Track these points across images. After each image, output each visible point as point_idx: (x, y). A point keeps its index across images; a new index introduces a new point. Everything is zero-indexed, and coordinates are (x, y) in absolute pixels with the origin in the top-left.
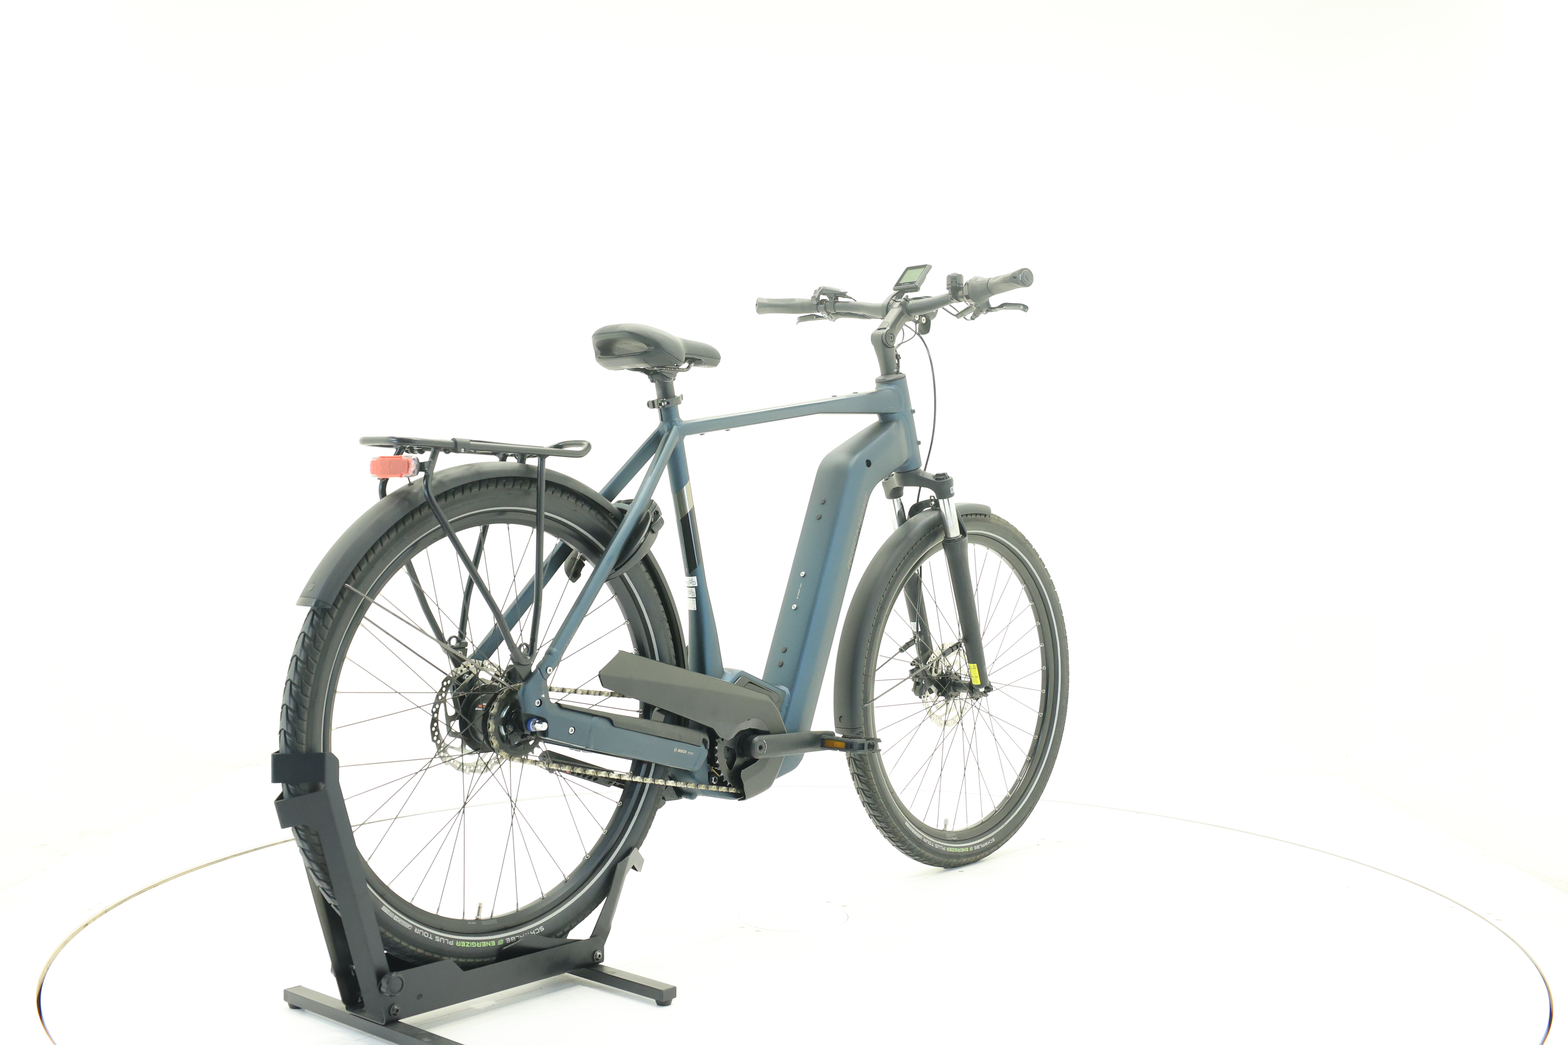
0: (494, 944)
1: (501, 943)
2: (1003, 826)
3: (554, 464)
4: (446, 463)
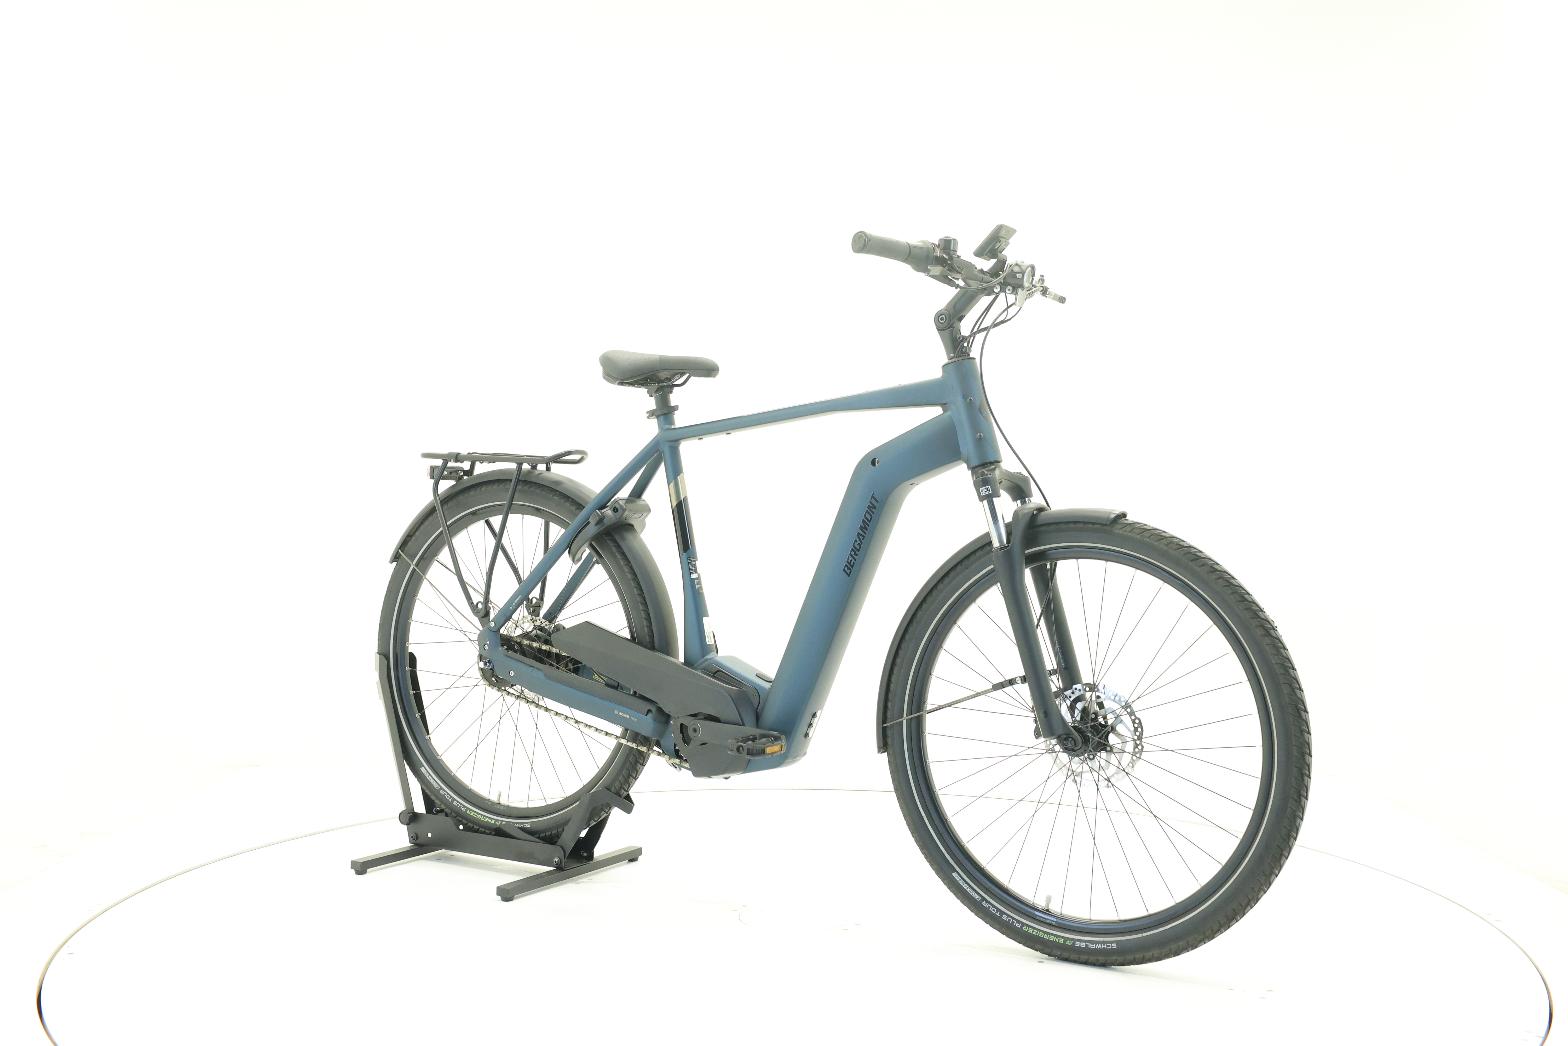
0: (493, 822)
1: (498, 823)
2: (1140, 935)
3: (557, 469)
4: (481, 469)
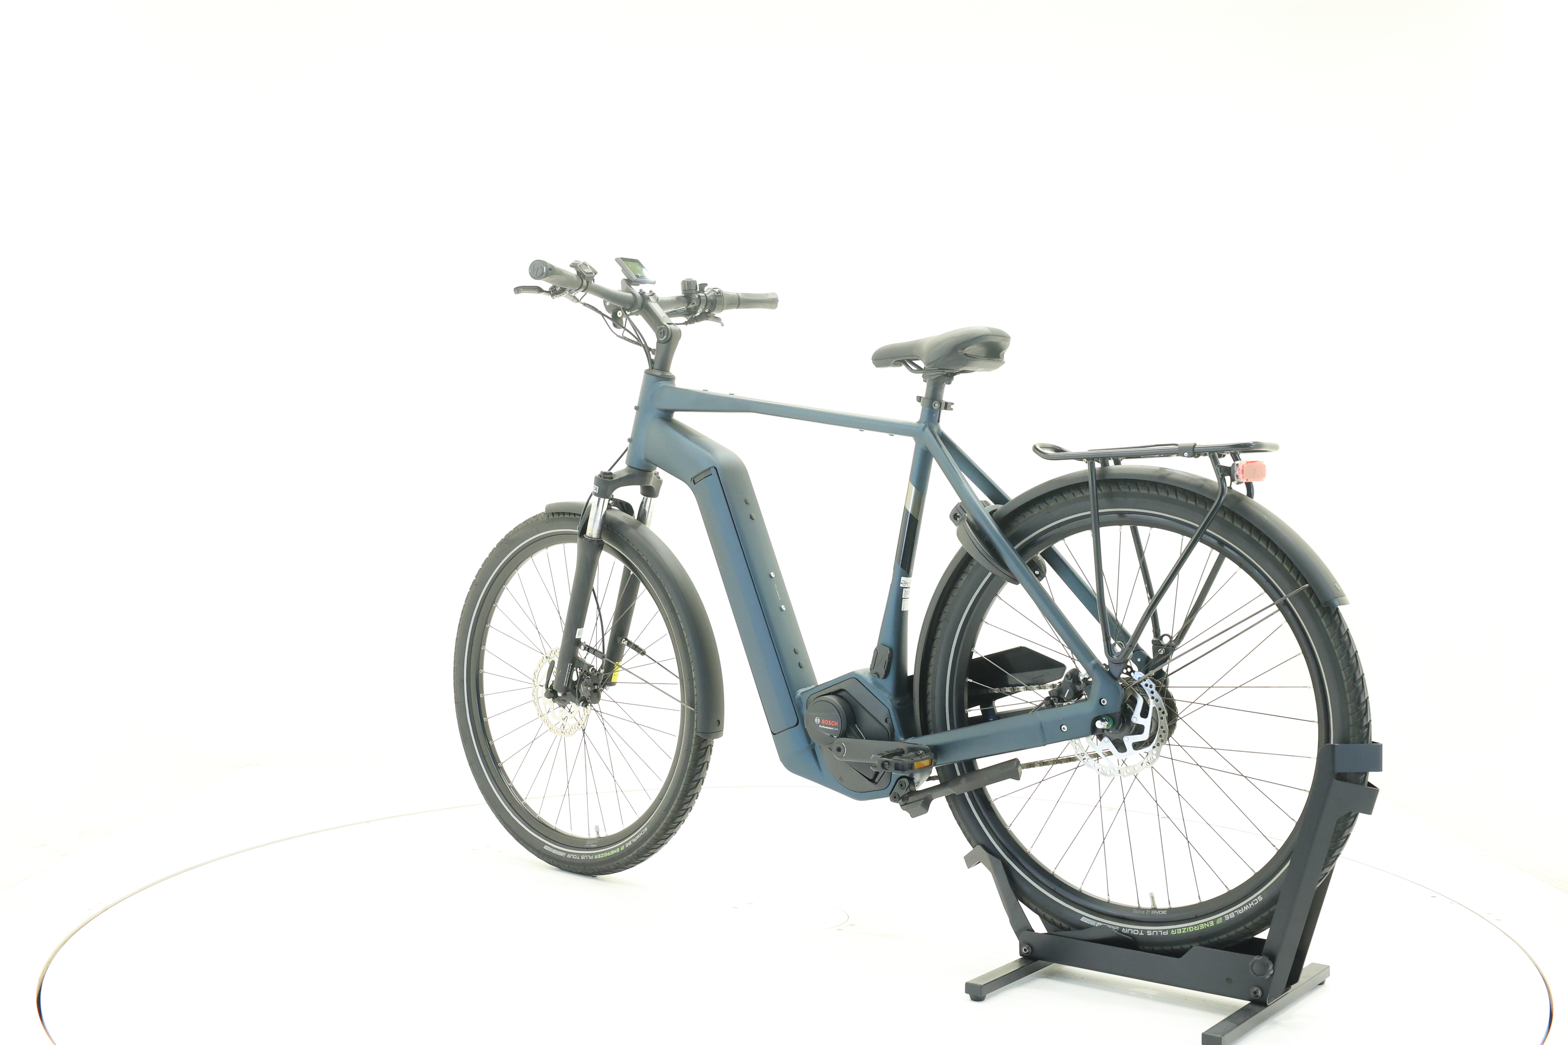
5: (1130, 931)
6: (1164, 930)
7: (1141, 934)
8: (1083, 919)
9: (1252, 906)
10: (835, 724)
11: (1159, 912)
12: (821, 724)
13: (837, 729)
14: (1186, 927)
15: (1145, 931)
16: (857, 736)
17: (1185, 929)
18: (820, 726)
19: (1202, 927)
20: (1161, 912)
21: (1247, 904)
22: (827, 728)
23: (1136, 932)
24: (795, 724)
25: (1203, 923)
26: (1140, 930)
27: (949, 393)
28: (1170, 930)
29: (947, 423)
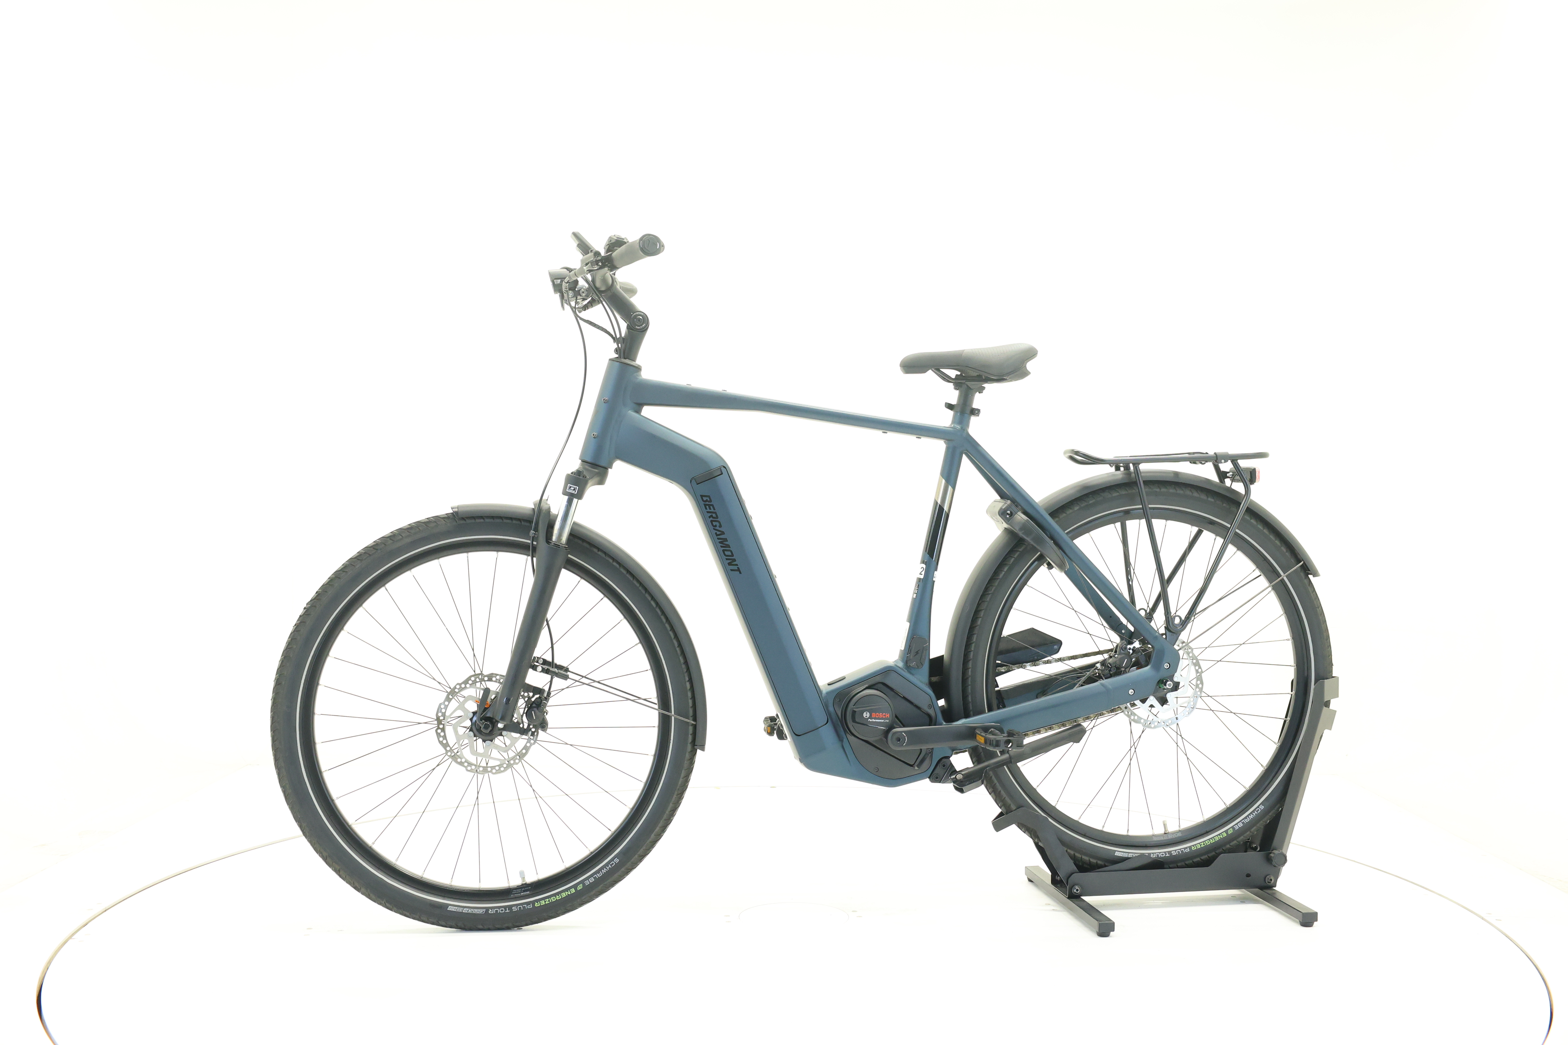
5: (1158, 855)
6: (1185, 848)
7: (1168, 855)
8: (1117, 854)
9: (1256, 814)
10: (887, 716)
11: (1174, 834)
12: (870, 717)
13: (888, 721)
14: (1203, 842)
15: (1170, 852)
16: (901, 725)
17: (1203, 843)
18: (869, 720)
19: (1217, 839)
20: (1176, 835)
21: (1251, 813)
22: (877, 721)
23: (1163, 855)
24: (826, 722)
25: (1217, 836)
26: (1165, 852)
27: (978, 401)
28: (1190, 847)
29: (976, 428)
